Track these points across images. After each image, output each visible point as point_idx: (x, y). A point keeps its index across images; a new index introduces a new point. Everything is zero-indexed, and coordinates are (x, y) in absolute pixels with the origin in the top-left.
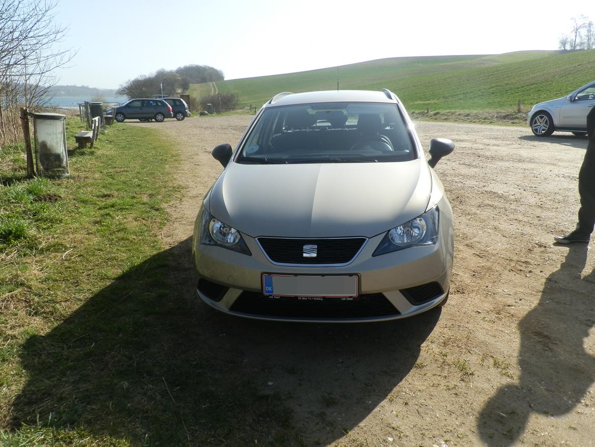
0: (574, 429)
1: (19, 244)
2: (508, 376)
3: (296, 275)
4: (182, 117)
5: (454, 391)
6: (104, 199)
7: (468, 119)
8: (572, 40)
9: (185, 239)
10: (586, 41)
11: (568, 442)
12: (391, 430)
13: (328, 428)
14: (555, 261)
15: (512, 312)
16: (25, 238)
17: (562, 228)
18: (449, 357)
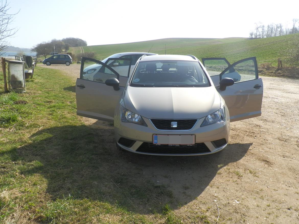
0: (286, 195)
1: (14, 124)
2: (257, 177)
3: (168, 135)
4: (69, 64)
5: (236, 183)
6: (48, 103)
7: (211, 69)
8: (255, 33)
9: (95, 122)
10: (261, 34)
11: (285, 200)
12: (215, 197)
13: (189, 198)
14: (265, 132)
15: (252, 152)
16: (17, 121)
17: (265, 118)
18: (231, 170)
